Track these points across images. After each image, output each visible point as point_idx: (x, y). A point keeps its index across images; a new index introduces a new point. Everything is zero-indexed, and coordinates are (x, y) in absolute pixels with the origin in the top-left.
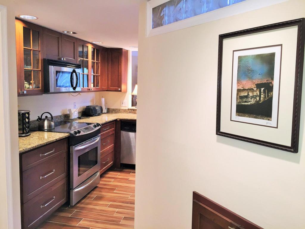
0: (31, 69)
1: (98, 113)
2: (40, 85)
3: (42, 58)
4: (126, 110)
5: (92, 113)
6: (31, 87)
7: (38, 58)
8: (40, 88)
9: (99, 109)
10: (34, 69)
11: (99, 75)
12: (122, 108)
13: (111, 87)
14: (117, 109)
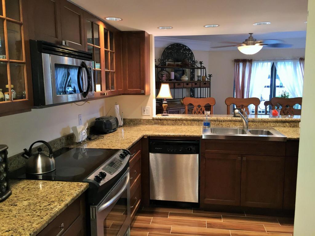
0: (6, 60)
1: (113, 128)
2: (26, 92)
3: (27, 39)
4: (149, 120)
5: (106, 129)
6: (7, 96)
7: (19, 39)
8: (25, 98)
9: (114, 121)
10: (10, 60)
11: (114, 72)
12: (144, 118)
13: (129, 89)
14: (136, 120)
